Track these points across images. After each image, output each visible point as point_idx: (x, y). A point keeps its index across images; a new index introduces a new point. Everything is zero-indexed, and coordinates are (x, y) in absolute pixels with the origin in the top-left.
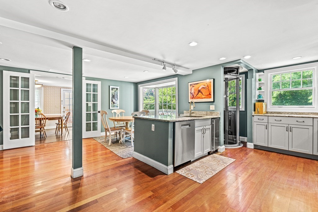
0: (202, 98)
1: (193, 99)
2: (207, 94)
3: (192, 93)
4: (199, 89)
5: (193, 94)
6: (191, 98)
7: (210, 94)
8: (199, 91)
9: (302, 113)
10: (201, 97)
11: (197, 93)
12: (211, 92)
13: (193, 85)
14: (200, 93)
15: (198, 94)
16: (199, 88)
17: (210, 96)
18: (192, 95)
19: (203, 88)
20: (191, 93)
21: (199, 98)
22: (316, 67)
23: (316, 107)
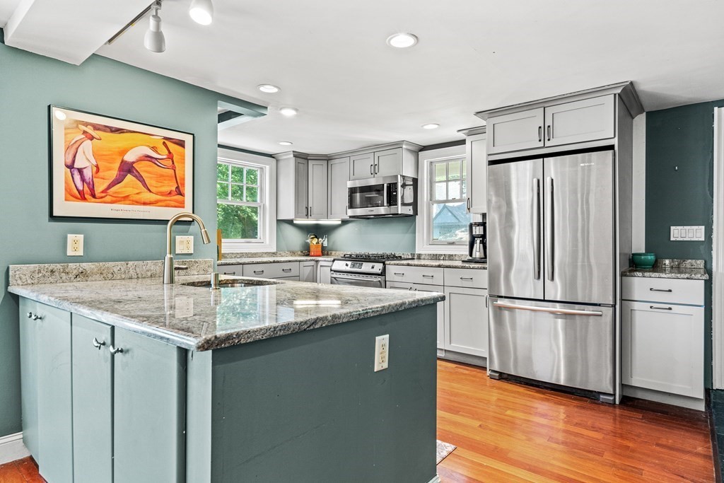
0: (145, 204)
1: (83, 198)
2: (166, 189)
3: (80, 171)
4: (130, 157)
5: (88, 174)
6: (68, 190)
7: (180, 192)
8: (127, 168)
9: (255, 254)
10: (136, 197)
11: (114, 174)
12: (183, 185)
13: (90, 130)
14: (129, 177)
15: (118, 181)
16: (124, 152)
17: (179, 197)
18: (83, 180)
19: (148, 158)
20: (70, 167)
21: (125, 199)
22: (268, 167)
23: (268, 242)
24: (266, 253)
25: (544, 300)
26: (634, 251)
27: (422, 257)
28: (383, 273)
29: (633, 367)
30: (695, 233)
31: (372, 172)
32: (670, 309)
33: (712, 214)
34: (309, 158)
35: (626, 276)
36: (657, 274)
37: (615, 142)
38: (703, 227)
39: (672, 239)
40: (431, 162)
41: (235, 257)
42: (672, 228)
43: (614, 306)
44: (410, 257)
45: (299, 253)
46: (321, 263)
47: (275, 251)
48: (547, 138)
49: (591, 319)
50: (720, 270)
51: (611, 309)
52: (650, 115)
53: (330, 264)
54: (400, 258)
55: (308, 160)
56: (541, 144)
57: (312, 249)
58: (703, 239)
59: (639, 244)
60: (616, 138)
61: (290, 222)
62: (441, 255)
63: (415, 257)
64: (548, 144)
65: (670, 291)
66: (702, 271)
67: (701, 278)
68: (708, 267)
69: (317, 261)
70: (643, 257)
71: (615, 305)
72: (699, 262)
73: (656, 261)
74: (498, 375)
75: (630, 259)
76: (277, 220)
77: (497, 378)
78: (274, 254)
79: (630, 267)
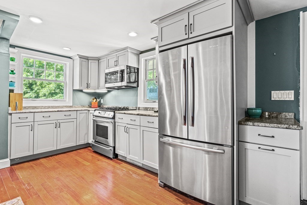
9: (58, 107)
22: (68, 63)
23: (67, 101)
24: (65, 106)
25: (188, 139)
26: (249, 106)
27: (140, 109)
28: (114, 118)
29: (247, 190)
30: (288, 95)
31: (115, 65)
32: (273, 150)
33: (299, 83)
34: (89, 59)
35: (241, 124)
36: (263, 124)
37: (233, 29)
38: (293, 91)
39: (272, 99)
40: (146, 60)
41: (44, 108)
42: (272, 92)
43: (232, 147)
44: (135, 109)
45: (87, 106)
46: (90, 112)
47: (71, 105)
48: (190, 32)
49: (217, 155)
50: (305, 120)
51: (230, 149)
52: (258, 22)
53: (93, 112)
54: (127, 109)
55: (88, 60)
56: (187, 37)
57: (92, 104)
58: (293, 99)
59: (251, 102)
60: (234, 27)
61: (81, 91)
62: (149, 108)
63: (137, 109)
64: (191, 36)
65: (273, 137)
66: (293, 120)
67: (297, 128)
68: (297, 117)
69: (89, 111)
70: (254, 111)
71: (233, 145)
72: (290, 114)
73: (262, 113)
74: (163, 184)
75: (246, 112)
76: (73, 90)
77: (163, 186)
78: (71, 107)
79: (246, 117)
